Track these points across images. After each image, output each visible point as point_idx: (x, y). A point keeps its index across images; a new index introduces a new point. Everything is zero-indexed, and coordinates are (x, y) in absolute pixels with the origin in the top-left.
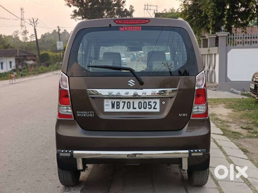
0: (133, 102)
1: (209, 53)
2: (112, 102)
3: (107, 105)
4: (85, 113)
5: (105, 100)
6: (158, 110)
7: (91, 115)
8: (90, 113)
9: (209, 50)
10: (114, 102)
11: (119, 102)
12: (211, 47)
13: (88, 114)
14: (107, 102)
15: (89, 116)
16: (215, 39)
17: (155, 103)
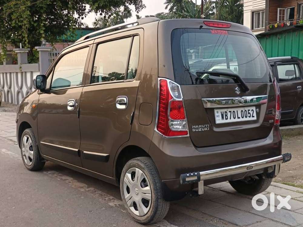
0: (237, 111)
1: (21, 70)
2: (221, 112)
3: (217, 116)
4: (200, 127)
5: (216, 111)
6: (255, 118)
7: (206, 129)
8: (205, 127)
9: (21, 68)
10: (223, 112)
11: (227, 112)
12: (23, 64)
13: (203, 128)
14: (218, 112)
15: (204, 130)
16: (27, 54)
17: (253, 111)
